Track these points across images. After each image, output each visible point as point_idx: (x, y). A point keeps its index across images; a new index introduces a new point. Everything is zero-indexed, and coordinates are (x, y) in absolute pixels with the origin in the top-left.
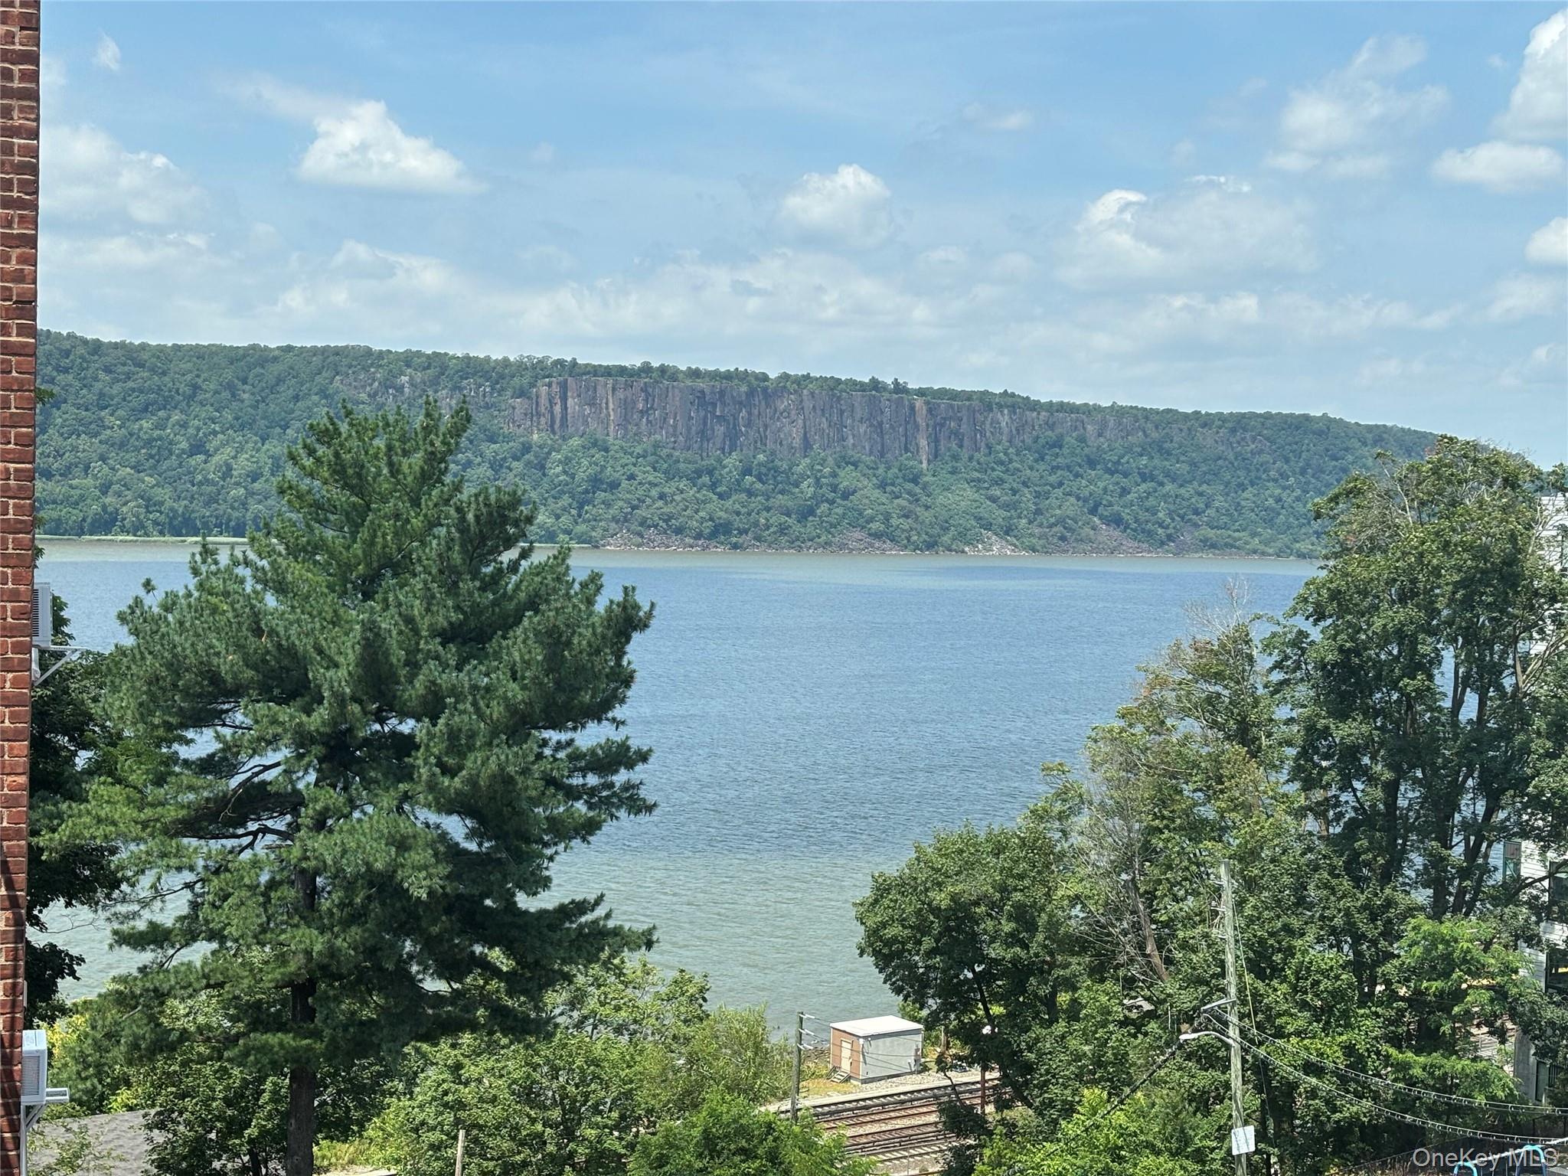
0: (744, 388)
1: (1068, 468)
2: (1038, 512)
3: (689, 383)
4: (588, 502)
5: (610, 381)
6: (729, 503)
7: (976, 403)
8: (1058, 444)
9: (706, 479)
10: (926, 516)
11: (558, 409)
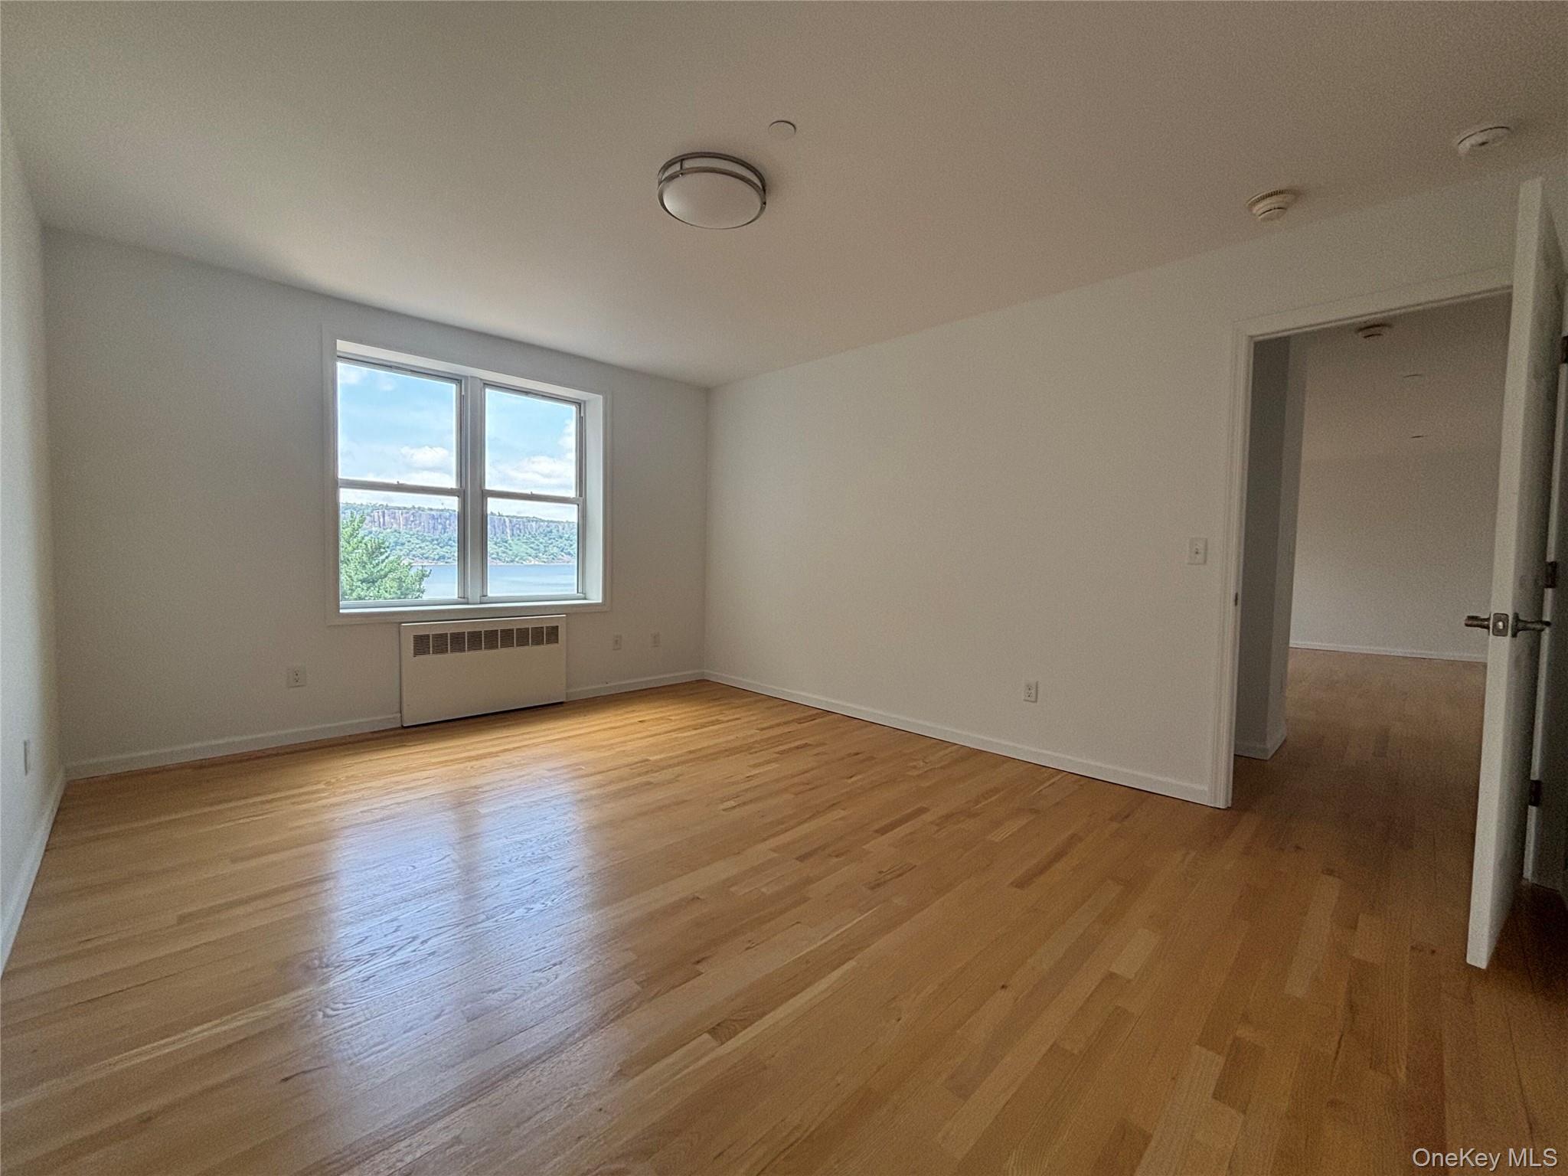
0: (448, 514)
1: (554, 539)
2: (546, 551)
3: (429, 512)
4: (394, 549)
5: (400, 511)
6: (444, 549)
7: (525, 520)
8: (551, 532)
9: (436, 542)
10: (510, 553)
11: (381, 520)
